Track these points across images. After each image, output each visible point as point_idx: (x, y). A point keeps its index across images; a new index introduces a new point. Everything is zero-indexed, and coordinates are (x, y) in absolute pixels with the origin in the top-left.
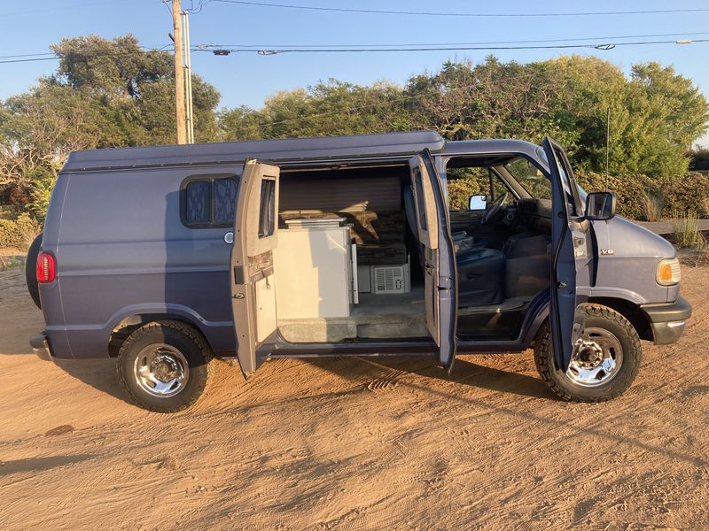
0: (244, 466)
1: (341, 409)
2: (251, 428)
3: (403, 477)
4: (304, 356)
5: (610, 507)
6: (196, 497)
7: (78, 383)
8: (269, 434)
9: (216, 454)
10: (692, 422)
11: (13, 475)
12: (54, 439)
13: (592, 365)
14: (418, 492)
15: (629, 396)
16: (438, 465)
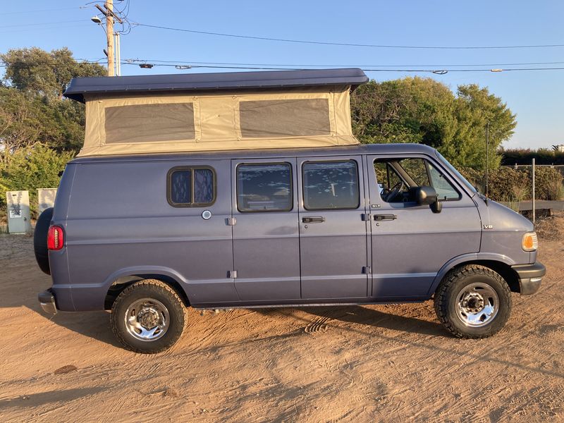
0: (230, 393)
1: (291, 347)
2: (224, 364)
3: (356, 396)
4: (249, 307)
5: (514, 413)
6: (201, 417)
7: (68, 331)
8: (241, 368)
9: (203, 384)
10: (554, 351)
11: (45, 405)
12: (64, 377)
13: (476, 311)
14: (371, 408)
15: (502, 333)
16: (380, 387)
